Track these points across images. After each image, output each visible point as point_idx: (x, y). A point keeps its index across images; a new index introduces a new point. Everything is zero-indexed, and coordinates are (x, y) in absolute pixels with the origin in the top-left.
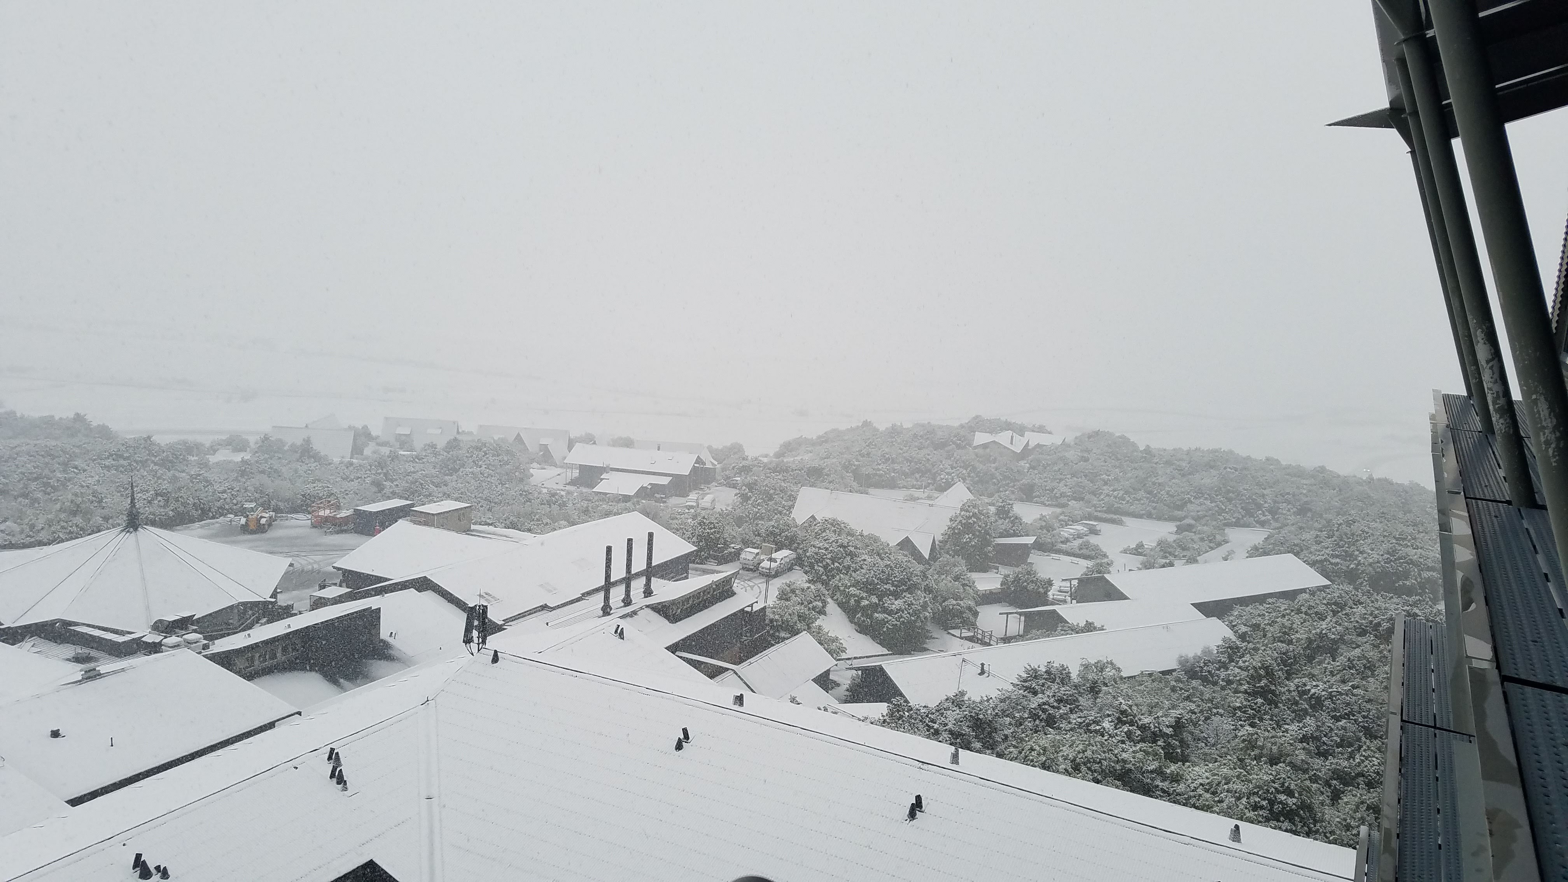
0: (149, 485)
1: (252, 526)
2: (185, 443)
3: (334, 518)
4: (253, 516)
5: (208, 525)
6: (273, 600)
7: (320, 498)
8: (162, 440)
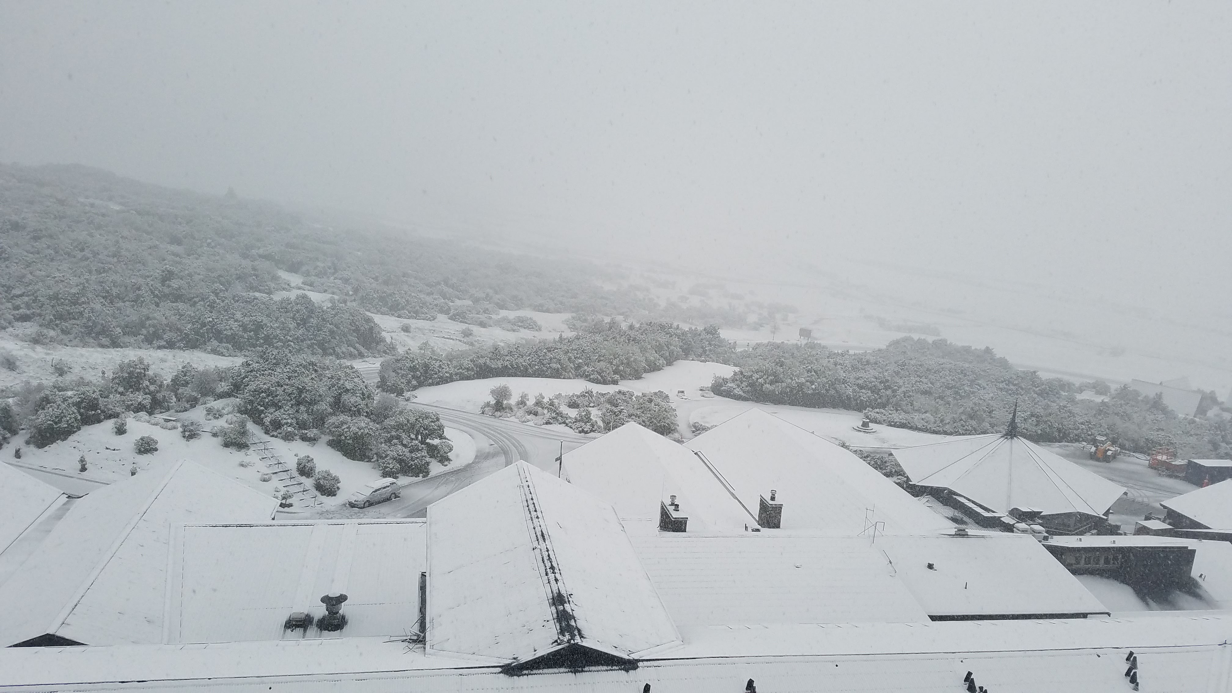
0: (1027, 407)
1: (1099, 455)
2: (1060, 380)
3: (1169, 464)
4: (1102, 447)
5: (1065, 446)
6: (1105, 518)
7: (1160, 445)
8: (1044, 376)
